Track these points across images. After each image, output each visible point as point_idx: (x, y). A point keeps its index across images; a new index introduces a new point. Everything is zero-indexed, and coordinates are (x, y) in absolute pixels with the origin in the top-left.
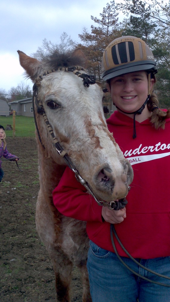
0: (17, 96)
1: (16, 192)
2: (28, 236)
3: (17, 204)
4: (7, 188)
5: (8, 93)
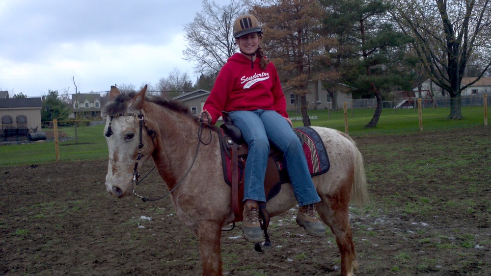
0: (169, 91)
1: (173, 218)
2: (187, 259)
3: (174, 230)
4: (162, 214)
5: (155, 88)
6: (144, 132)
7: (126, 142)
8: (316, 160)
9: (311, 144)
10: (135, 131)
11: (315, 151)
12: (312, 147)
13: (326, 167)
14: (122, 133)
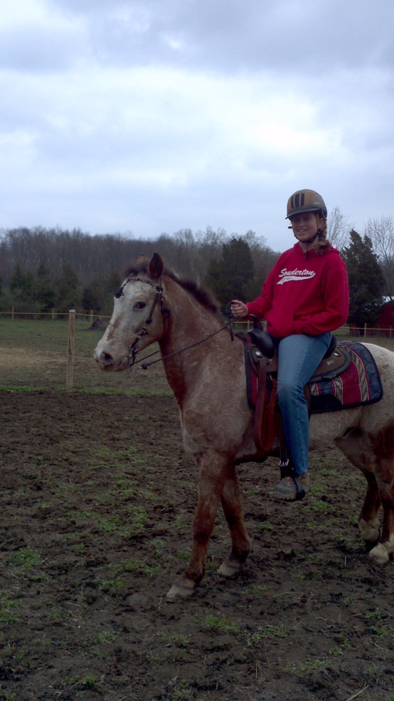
6: (157, 308)
7: (134, 310)
8: (365, 385)
9: (359, 364)
10: (148, 301)
11: (364, 373)
12: (361, 369)
13: (379, 395)
14: (134, 298)
